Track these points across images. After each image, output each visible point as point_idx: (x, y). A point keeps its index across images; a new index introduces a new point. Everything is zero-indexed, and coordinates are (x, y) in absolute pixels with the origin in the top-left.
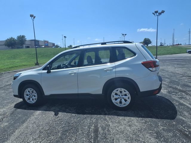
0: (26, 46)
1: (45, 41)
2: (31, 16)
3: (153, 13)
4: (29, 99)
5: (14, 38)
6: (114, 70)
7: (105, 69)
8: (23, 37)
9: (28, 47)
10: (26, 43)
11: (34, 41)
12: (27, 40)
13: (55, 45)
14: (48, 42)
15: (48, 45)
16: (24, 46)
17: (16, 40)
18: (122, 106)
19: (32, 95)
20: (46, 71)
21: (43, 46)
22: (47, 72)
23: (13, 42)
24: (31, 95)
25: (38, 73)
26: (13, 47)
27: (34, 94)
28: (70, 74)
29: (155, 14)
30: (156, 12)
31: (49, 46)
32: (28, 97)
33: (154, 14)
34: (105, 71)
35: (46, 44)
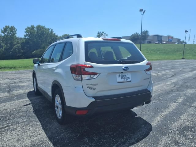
0: (148, 42)
1: (169, 37)
2: (140, 11)
5: (138, 34)
8: (147, 32)
9: (150, 43)
10: (149, 38)
11: (156, 37)
12: (150, 35)
13: (181, 41)
14: (172, 37)
15: (171, 41)
16: (146, 41)
17: (139, 35)
21: (165, 42)
23: (136, 37)
26: (136, 42)
31: (173, 41)
35: (170, 40)
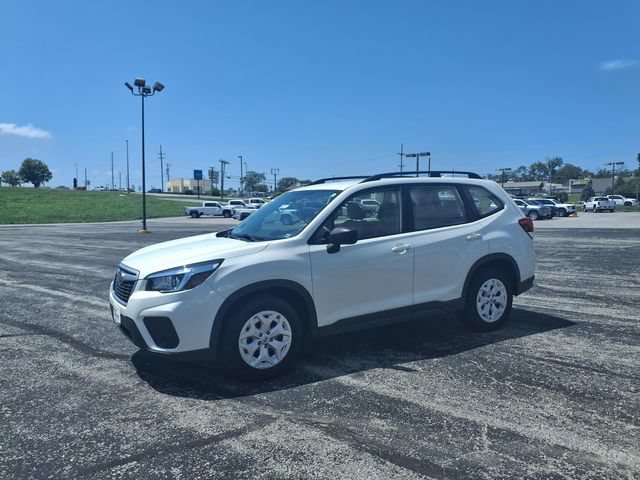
3: (127, 84)
4: (257, 354)
6: (486, 237)
7: (468, 235)
18: (493, 318)
19: (269, 336)
20: (324, 247)
22: (330, 251)
24: (265, 335)
25: (301, 255)
27: (278, 330)
28: (395, 251)
29: (136, 88)
30: (140, 83)
32: (254, 346)
33: (131, 89)
34: (470, 240)
